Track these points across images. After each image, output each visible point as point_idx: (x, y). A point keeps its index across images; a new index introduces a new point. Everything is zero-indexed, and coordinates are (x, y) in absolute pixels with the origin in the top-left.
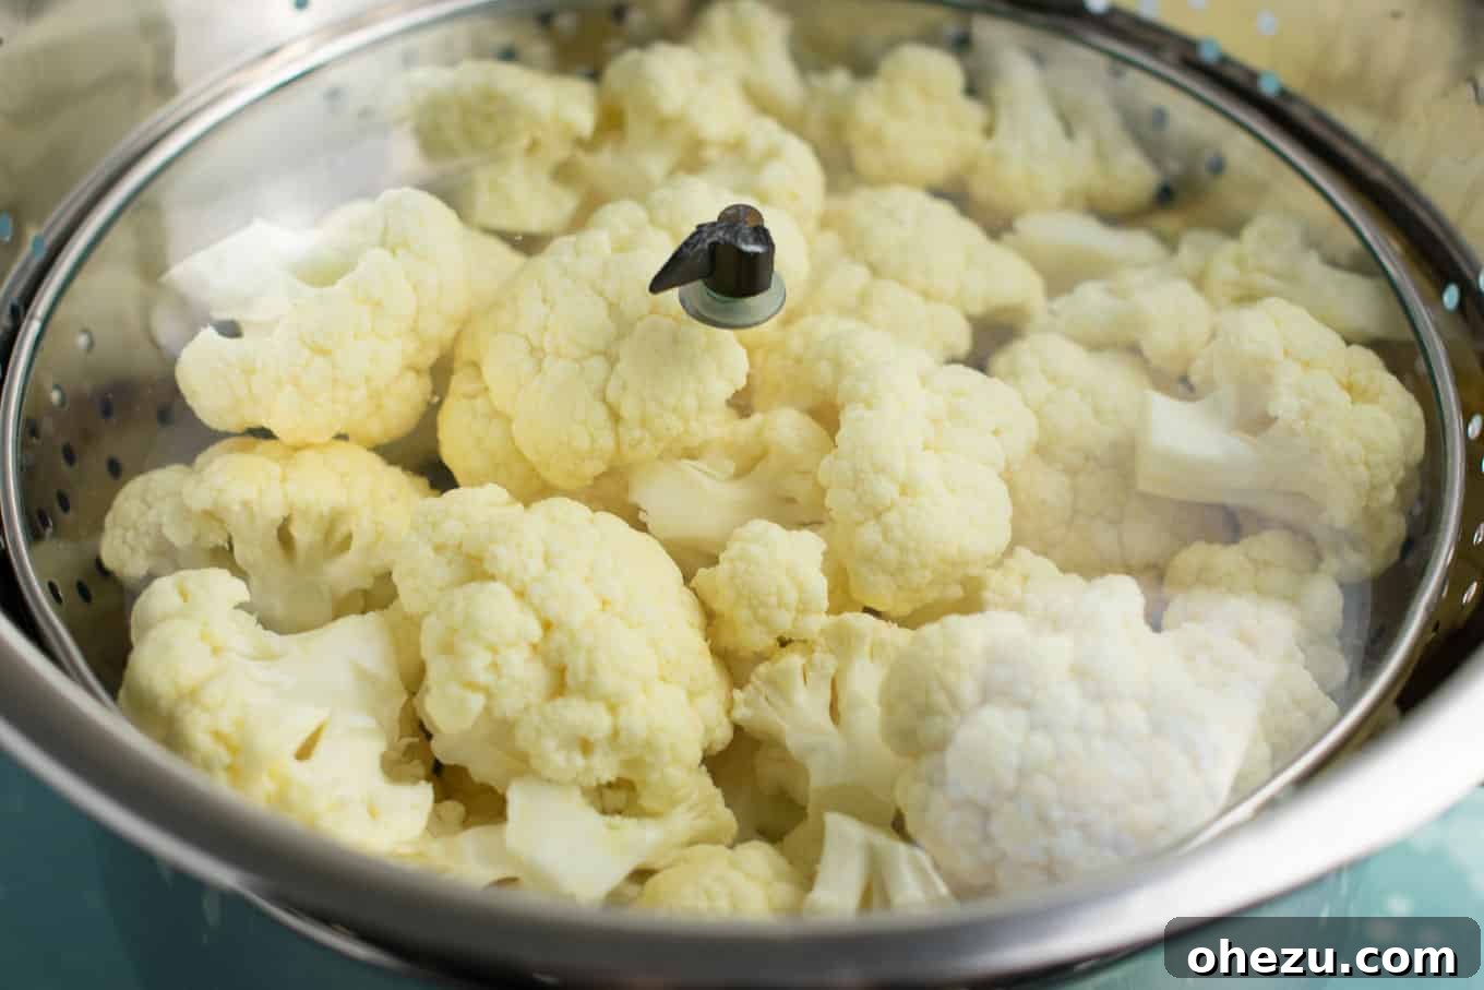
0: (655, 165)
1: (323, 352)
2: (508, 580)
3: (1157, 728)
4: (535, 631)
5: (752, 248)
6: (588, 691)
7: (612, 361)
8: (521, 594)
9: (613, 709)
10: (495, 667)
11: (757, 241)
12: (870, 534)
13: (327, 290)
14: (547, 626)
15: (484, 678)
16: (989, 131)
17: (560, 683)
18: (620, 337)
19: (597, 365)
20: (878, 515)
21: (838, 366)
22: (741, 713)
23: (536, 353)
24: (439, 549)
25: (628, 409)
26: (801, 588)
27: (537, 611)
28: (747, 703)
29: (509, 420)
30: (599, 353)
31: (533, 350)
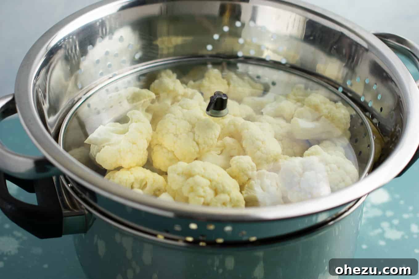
0: (169, 102)
1: (134, 143)
2: (199, 174)
3: (339, 167)
4: (209, 183)
5: (224, 98)
6: (224, 192)
7: (194, 133)
8: (203, 176)
9: (229, 195)
10: (204, 192)
11: (225, 97)
12: (259, 153)
13: (125, 134)
14: (210, 181)
15: (203, 194)
16: (229, 84)
17: (216, 192)
18: (193, 128)
19: (191, 134)
20: (259, 150)
21: (235, 125)
22: (246, 195)
23: (176, 135)
24: (178, 174)
25: (201, 141)
26: (252, 166)
27: (207, 178)
28: (246, 193)
29: (173, 152)
30: (190, 132)
31: (175, 135)
